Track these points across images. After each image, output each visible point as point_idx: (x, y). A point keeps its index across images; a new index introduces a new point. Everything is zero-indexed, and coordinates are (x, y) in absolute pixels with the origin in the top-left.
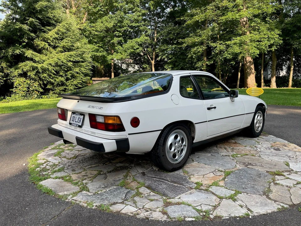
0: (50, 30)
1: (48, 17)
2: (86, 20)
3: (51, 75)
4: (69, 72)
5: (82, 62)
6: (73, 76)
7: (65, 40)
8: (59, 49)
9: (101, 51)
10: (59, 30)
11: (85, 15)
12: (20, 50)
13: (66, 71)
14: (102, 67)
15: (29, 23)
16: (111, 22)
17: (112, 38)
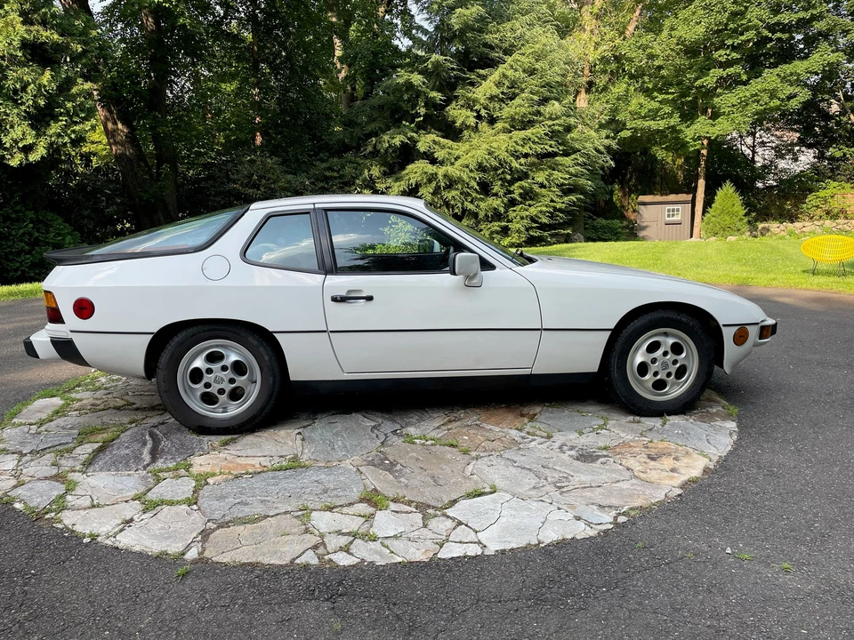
0: (484, 78)
1: (486, 45)
2: (637, 27)
3: (469, 194)
4: (516, 185)
5: (566, 154)
6: (528, 195)
7: (517, 101)
8: (499, 125)
9: (665, 114)
10: (504, 76)
11: (635, 12)
12: (405, 135)
13: (511, 183)
14: (680, 161)
15: (430, 66)
16: (700, 22)
17: (704, 71)
